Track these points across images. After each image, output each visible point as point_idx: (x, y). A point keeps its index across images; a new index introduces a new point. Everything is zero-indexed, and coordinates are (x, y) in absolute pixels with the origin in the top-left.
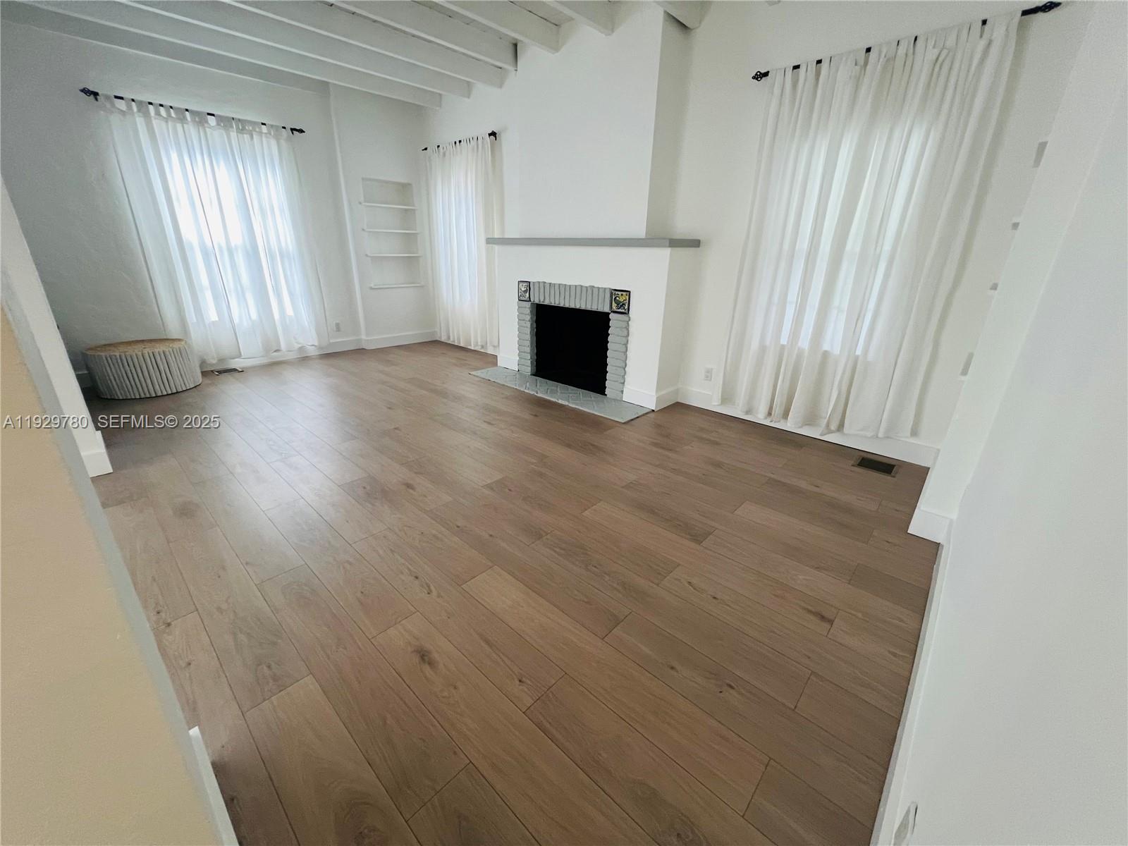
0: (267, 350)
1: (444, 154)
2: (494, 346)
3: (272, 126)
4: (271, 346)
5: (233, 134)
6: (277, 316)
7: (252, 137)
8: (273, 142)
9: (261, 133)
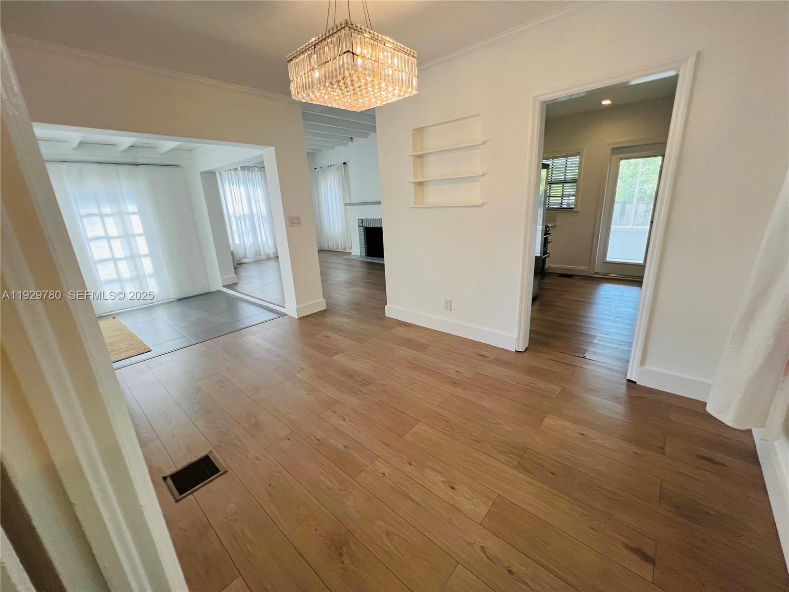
0: (256, 255)
1: (324, 171)
2: (350, 248)
3: (259, 167)
4: (258, 253)
5: (246, 172)
6: (260, 241)
7: (252, 173)
8: (259, 173)
9: (255, 170)
